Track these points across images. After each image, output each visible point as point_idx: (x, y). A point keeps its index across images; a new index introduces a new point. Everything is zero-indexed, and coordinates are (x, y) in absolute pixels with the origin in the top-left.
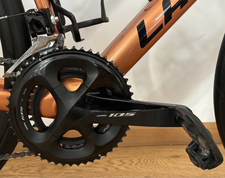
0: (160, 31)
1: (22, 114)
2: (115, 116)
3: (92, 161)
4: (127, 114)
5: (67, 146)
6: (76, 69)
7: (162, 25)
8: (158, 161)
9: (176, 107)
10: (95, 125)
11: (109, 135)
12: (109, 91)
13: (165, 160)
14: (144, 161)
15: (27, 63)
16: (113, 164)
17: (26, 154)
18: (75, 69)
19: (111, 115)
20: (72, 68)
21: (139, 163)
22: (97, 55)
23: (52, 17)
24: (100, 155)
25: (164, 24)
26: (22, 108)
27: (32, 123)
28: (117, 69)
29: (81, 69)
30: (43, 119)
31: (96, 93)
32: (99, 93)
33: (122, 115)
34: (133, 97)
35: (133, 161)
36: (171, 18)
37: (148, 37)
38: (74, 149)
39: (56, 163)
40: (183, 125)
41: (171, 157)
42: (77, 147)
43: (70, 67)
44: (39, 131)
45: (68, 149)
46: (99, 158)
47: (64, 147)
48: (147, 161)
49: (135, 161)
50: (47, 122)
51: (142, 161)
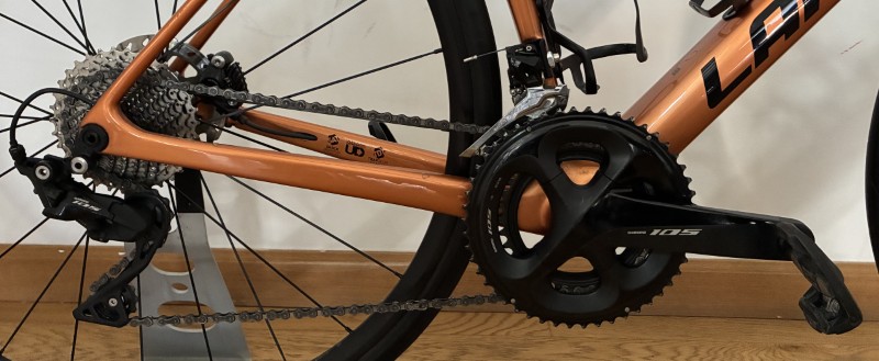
0: (745, 78)
1: (489, 222)
2: (662, 234)
3: (612, 320)
4: (686, 231)
5: (564, 288)
6: (590, 145)
7: (750, 67)
8: (744, 354)
9: (777, 222)
10: (620, 251)
11: (647, 270)
12: (649, 187)
13: (762, 355)
14: (708, 352)
15: (506, 134)
16: (629, 353)
17: (486, 300)
18: (586, 145)
19: (655, 232)
20: (581, 144)
21: (696, 356)
22: (617, 117)
23: (549, 55)
24: (627, 309)
25: (753, 66)
26: (490, 212)
27: (504, 239)
28: (666, 148)
29: (597, 146)
30: (523, 234)
31: (627, 191)
32: (631, 190)
33: (675, 232)
34: (694, 200)
35: (680, 349)
36: (767, 56)
37: (723, 89)
38: (577, 294)
39: (543, 320)
40: (792, 256)
41: (780, 347)
42: (582, 290)
43: (578, 142)
44: (513, 255)
45: (565, 293)
46: (625, 315)
47: (557, 289)
48: (716, 352)
49: (686, 351)
50: (530, 240)
51: (702, 352)
